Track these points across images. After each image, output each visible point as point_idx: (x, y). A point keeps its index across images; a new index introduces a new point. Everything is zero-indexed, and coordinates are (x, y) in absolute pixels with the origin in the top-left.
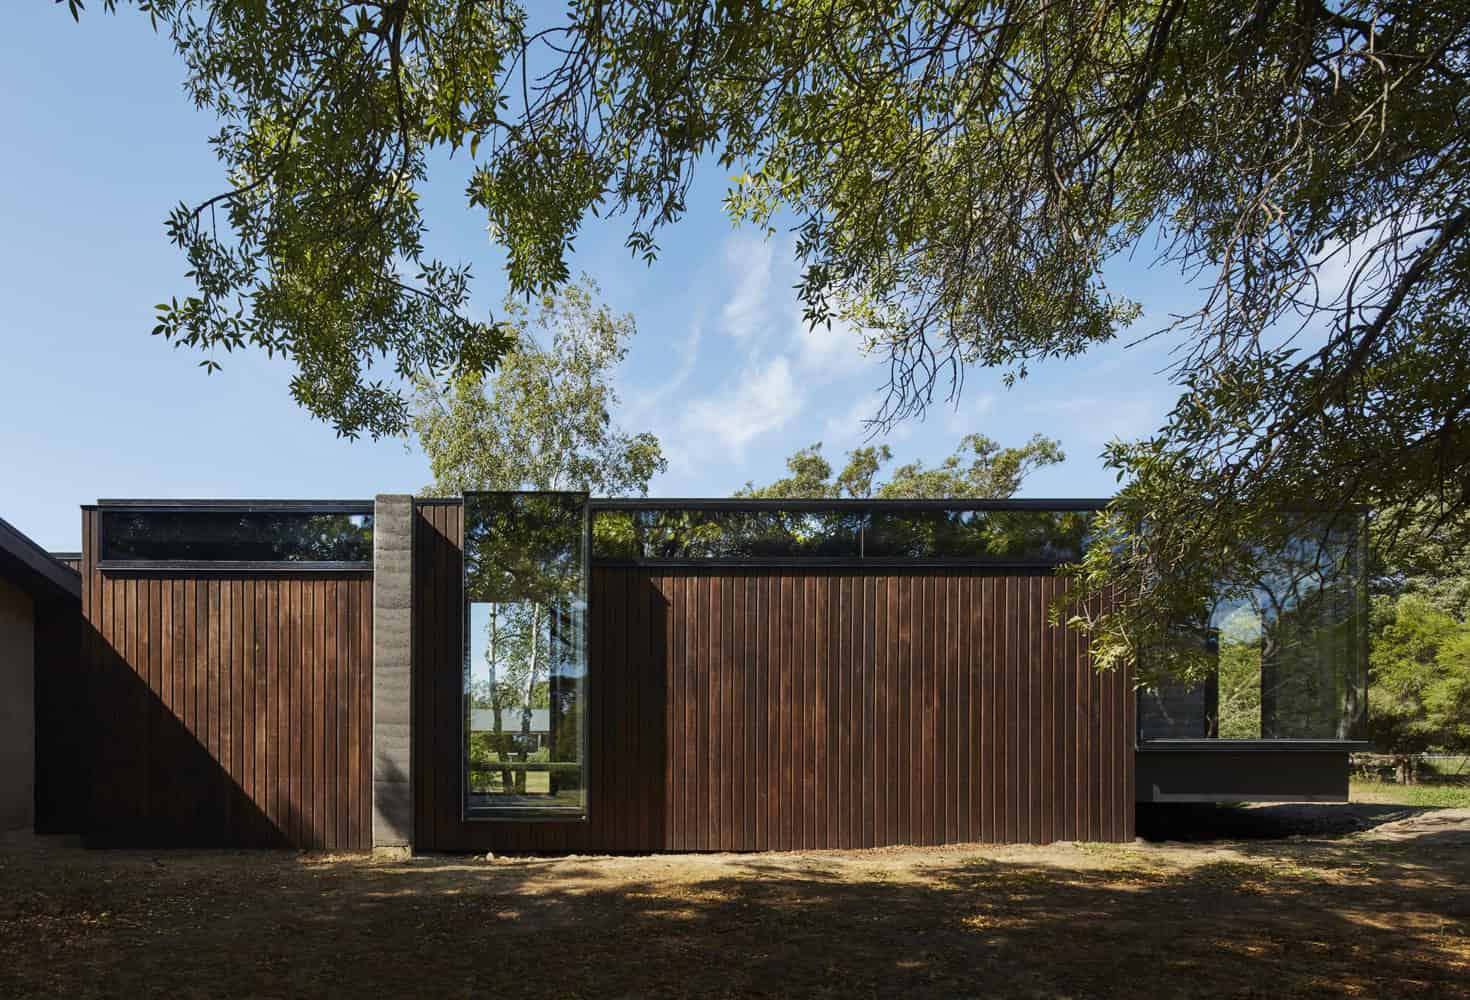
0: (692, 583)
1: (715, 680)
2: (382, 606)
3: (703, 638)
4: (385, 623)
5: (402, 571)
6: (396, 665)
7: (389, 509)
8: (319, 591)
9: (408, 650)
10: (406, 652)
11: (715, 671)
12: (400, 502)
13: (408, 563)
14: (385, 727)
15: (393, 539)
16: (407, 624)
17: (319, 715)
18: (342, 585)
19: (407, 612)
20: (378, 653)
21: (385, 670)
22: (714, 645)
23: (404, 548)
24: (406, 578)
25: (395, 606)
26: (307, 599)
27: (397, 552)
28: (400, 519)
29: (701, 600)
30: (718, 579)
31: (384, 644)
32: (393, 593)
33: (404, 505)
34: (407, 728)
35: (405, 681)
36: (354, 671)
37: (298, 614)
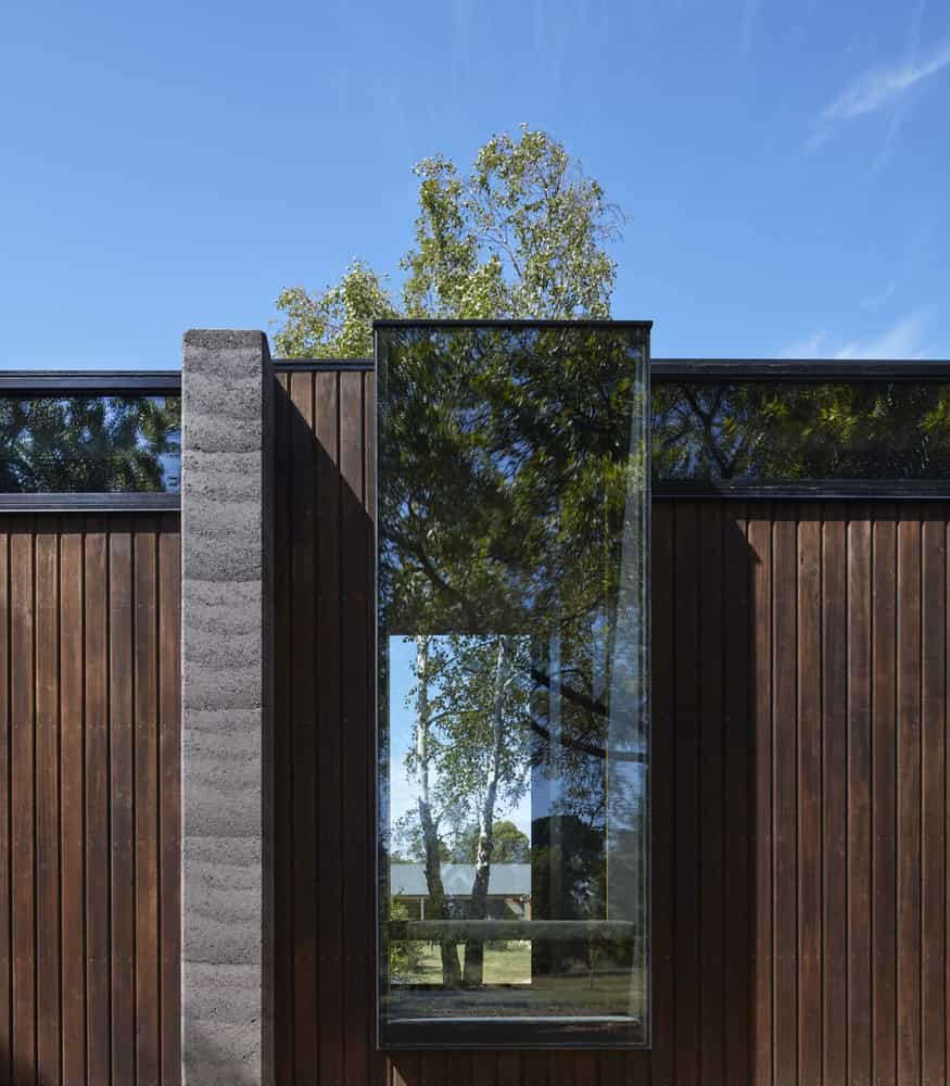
0: (859, 534)
1: (909, 742)
2: (199, 577)
3: (884, 657)
4: (209, 613)
5: (240, 497)
6: (230, 705)
7: (214, 362)
8: (67, 556)
9: (258, 670)
10: (252, 677)
11: (910, 721)
12: (236, 345)
13: (254, 481)
14: (210, 843)
15: (222, 427)
16: (254, 613)
17: (72, 820)
18: (120, 542)
19: (256, 588)
20: (193, 679)
21: (205, 716)
22: (908, 670)
23: (247, 448)
24: (251, 513)
25: (226, 576)
26: (45, 575)
27: (232, 457)
28: (239, 384)
29: (879, 571)
30: (914, 524)
31: (205, 659)
32: (223, 547)
33: (246, 353)
34: (255, 844)
35: (250, 741)
36: (145, 729)
37: (27, 608)
